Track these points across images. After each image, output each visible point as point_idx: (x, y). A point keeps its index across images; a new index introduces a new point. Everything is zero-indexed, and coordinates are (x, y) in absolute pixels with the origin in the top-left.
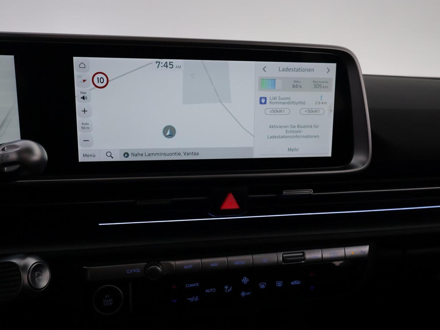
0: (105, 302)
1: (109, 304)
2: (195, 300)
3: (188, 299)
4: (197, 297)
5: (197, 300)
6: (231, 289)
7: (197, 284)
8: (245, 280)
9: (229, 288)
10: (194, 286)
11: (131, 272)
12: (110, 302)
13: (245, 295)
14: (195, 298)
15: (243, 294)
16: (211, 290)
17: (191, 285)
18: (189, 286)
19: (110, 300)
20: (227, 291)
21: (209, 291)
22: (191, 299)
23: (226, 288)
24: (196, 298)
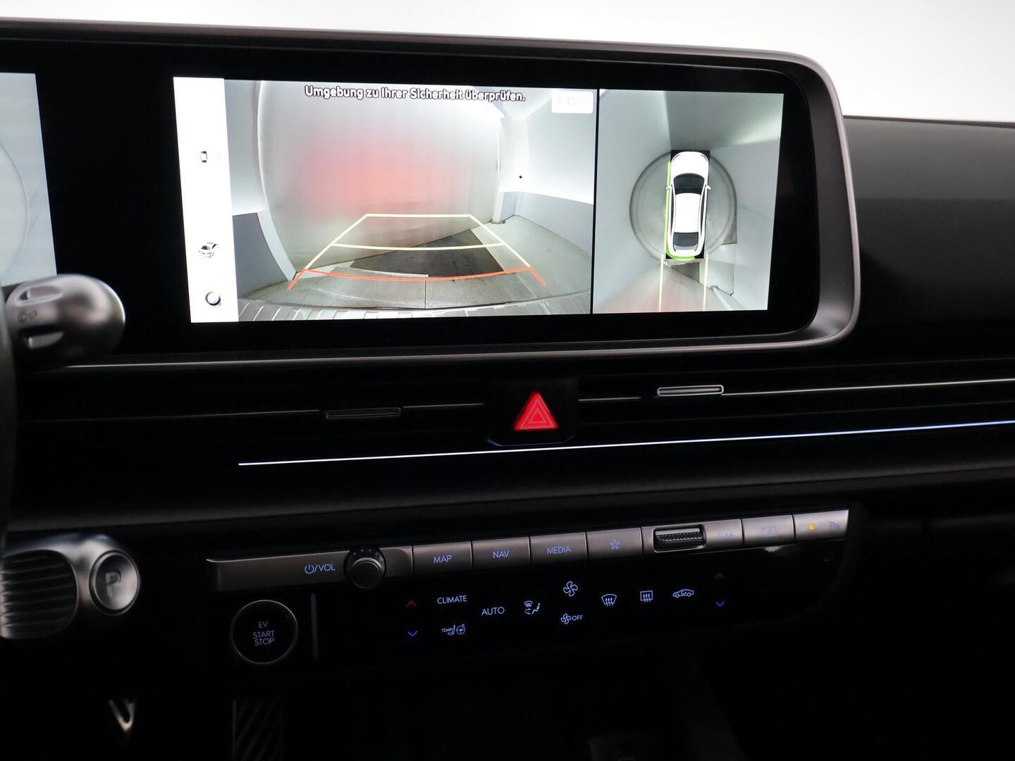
0: (258, 638)
1: (266, 641)
2: (459, 632)
3: (444, 630)
4: (463, 625)
5: (462, 631)
6: (538, 608)
7: (464, 598)
8: (570, 589)
9: (534, 607)
10: (457, 602)
11: (314, 570)
12: (268, 637)
13: (571, 621)
14: (459, 629)
15: (566, 619)
16: (494, 610)
17: (449, 600)
18: (445, 601)
19: (268, 633)
20: (531, 611)
21: (490, 612)
22: (450, 631)
23: (528, 605)
24: (461, 628)
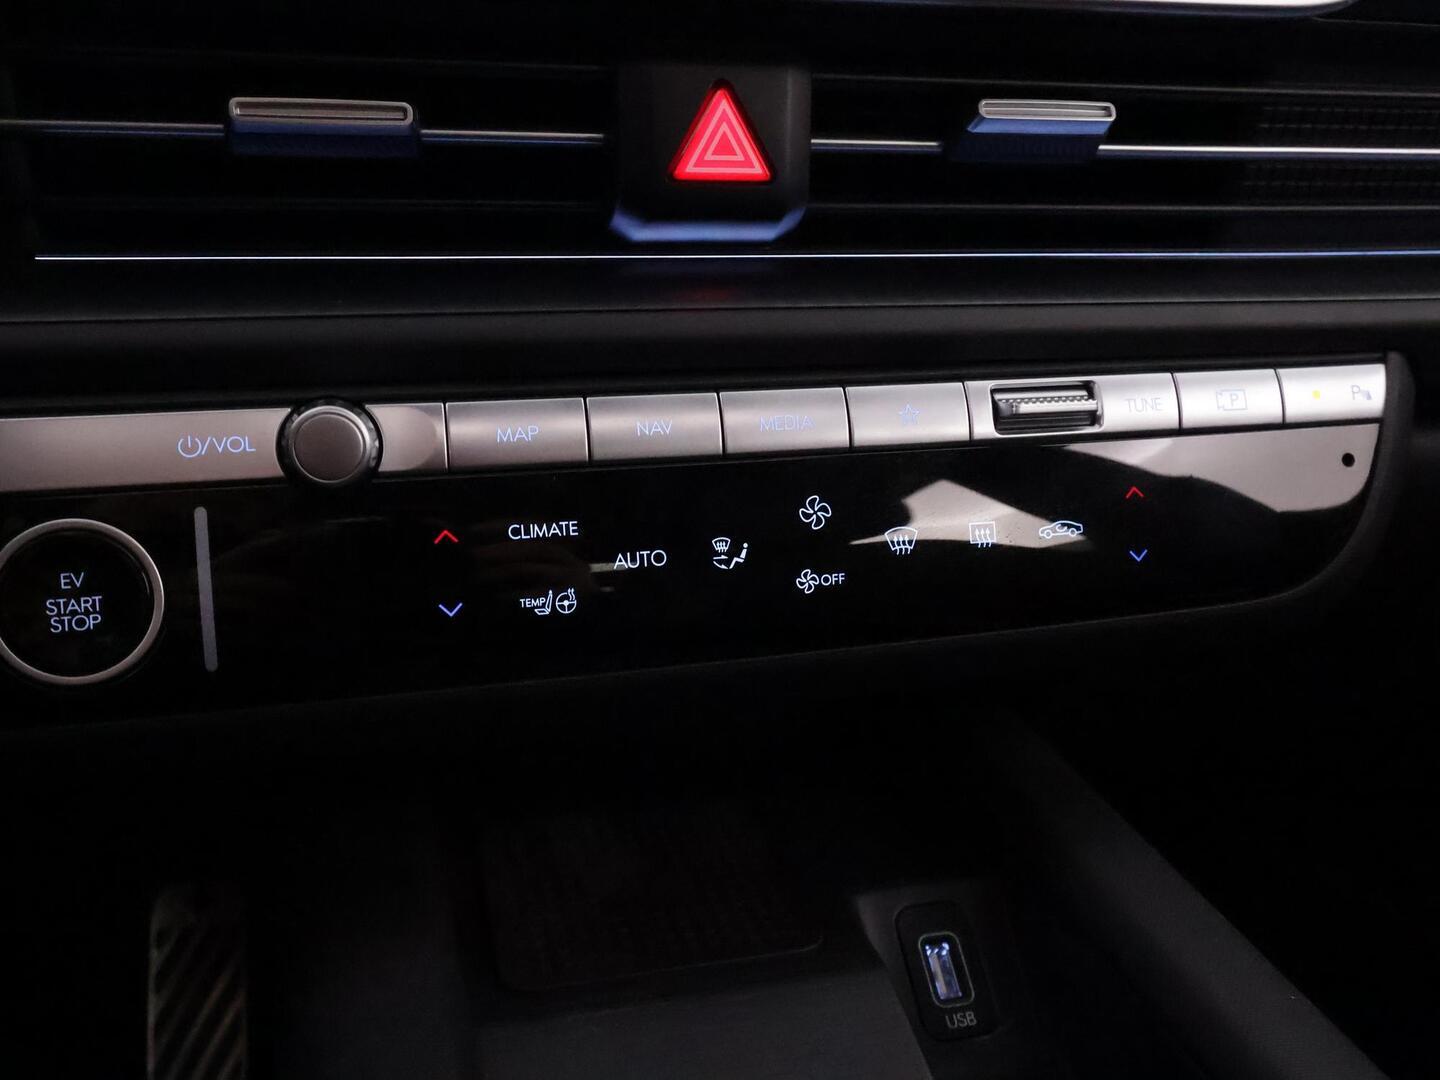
0: (59, 614)
1: (81, 623)
2: (562, 607)
3: (527, 602)
4: (571, 591)
5: (570, 607)
6: (743, 554)
7: (571, 527)
8: (815, 513)
9: (734, 551)
10: (553, 534)
11: (202, 450)
12: (87, 613)
13: (819, 587)
14: (561, 600)
15: (807, 581)
16: (642, 556)
17: (536, 531)
18: (527, 532)
19: (86, 602)
20: (727, 562)
21: (633, 560)
22: (541, 605)
23: (721, 546)
24: (566, 597)
